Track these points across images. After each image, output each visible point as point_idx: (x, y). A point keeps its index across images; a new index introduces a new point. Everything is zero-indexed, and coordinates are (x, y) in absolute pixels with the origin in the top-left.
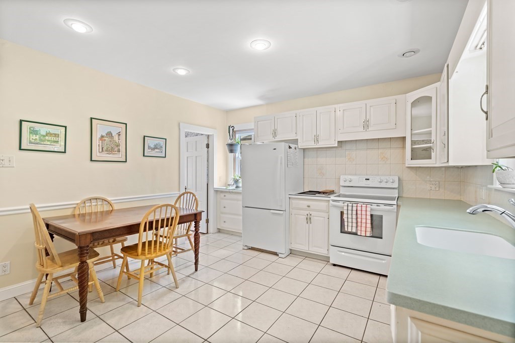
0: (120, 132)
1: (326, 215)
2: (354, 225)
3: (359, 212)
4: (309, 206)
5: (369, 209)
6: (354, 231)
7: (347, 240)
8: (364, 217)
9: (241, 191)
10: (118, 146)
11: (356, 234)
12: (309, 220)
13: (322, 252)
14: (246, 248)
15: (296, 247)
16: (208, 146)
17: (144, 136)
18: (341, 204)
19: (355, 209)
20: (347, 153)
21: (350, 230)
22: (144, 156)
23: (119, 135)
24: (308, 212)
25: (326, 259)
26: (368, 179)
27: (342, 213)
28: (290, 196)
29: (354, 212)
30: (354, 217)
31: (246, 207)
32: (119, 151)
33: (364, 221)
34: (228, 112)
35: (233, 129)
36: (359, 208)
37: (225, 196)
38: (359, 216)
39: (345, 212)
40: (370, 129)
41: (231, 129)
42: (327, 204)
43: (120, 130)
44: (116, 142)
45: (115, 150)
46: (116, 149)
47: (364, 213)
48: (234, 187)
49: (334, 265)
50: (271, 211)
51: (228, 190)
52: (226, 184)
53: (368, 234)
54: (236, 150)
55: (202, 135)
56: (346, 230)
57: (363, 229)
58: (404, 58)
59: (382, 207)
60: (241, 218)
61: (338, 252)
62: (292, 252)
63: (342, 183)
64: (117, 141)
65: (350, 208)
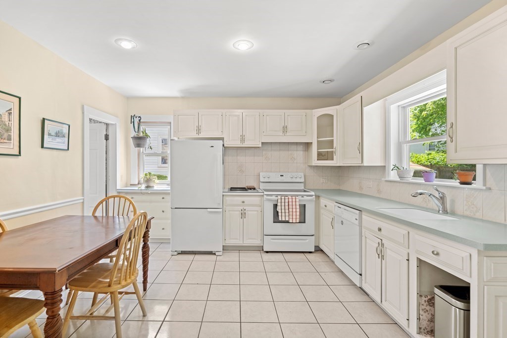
0: (10, 110)
1: (259, 209)
2: (287, 214)
3: (290, 203)
4: (243, 202)
5: (297, 200)
6: (287, 219)
7: (279, 228)
8: (294, 207)
9: (169, 191)
10: (8, 130)
11: (288, 222)
12: (243, 215)
13: (257, 242)
14: (176, 253)
15: (231, 242)
16: (107, 138)
17: (44, 119)
18: (274, 198)
19: (287, 201)
20: (264, 152)
21: (284, 219)
22: (42, 147)
23: (10, 114)
24: (242, 208)
25: (260, 249)
26: (282, 176)
27: (275, 206)
28: (224, 194)
29: (287, 204)
30: (287, 207)
31: (176, 208)
32: (9, 139)
33: (294, 210)
34: (129, 98)
35: (140, 120)
36: (290, 200)
37: (163, 198)
38: (290, 207)
39: (279, 204)
40: (288, 134)
41: (137, 120)
42: (260, 198)
43: (10, 106)
44: (5, 125)
45: (4, 137)
46: (6, 135)
47: (294, 203)
48: (143, 187)
49: (267, 252)
50: (208, 210)
51: (140, 191)
52: (126, 183)
53: (298, 221)
54: (144, 145)
55: (100, 122)
56: (280, 219)
57: (294, 217)
58: (323, 84)
59: (305, 198)
60: (170, 221)
61: (272, 240)
62: (225, 248)
63: (262, 179)
64: (7, 124)
65: (283, 201)
